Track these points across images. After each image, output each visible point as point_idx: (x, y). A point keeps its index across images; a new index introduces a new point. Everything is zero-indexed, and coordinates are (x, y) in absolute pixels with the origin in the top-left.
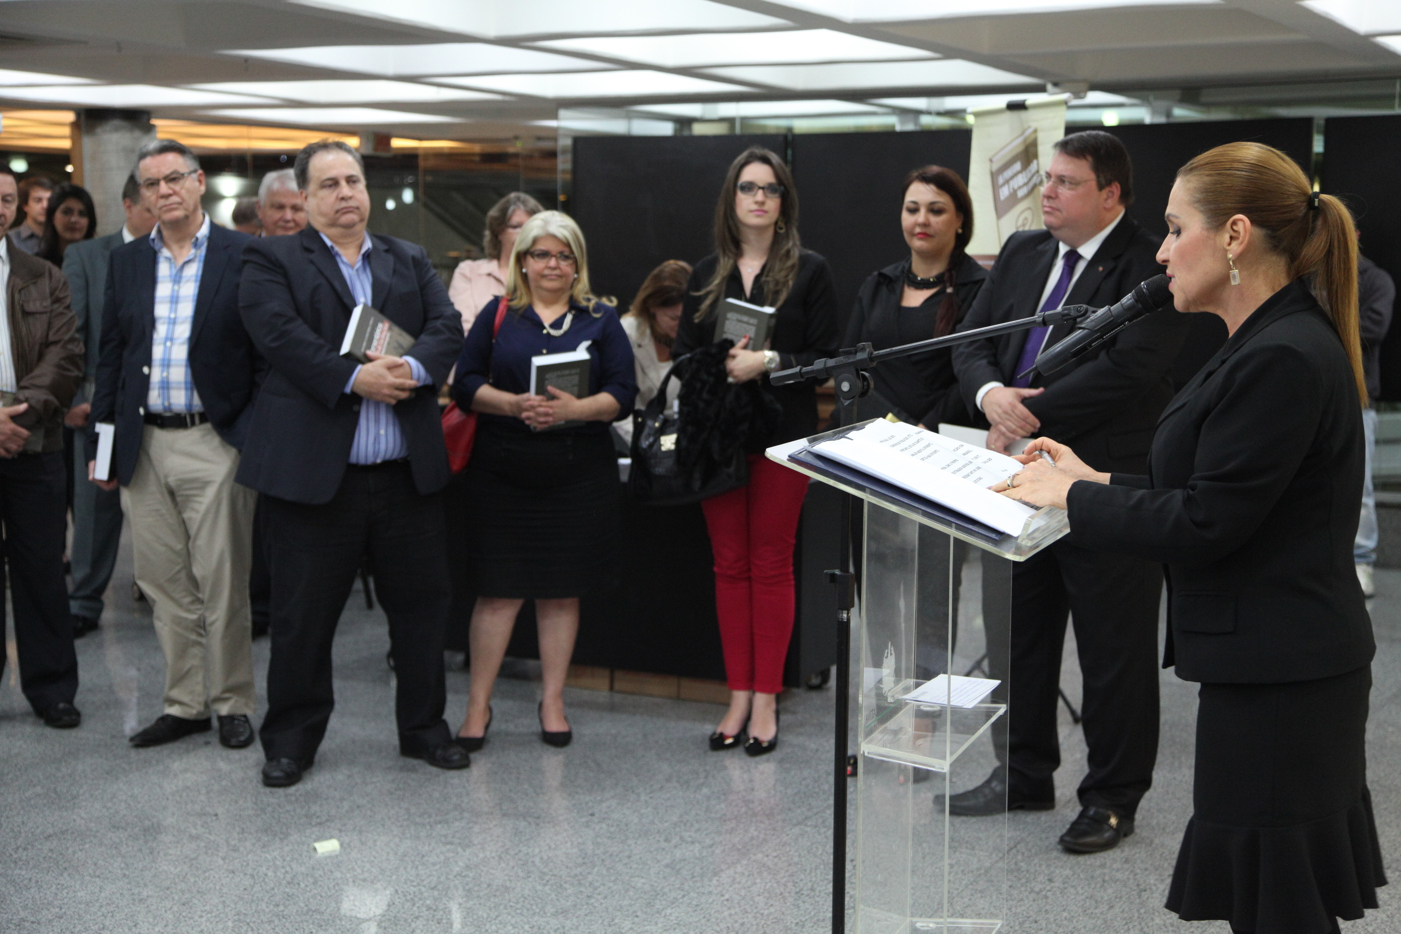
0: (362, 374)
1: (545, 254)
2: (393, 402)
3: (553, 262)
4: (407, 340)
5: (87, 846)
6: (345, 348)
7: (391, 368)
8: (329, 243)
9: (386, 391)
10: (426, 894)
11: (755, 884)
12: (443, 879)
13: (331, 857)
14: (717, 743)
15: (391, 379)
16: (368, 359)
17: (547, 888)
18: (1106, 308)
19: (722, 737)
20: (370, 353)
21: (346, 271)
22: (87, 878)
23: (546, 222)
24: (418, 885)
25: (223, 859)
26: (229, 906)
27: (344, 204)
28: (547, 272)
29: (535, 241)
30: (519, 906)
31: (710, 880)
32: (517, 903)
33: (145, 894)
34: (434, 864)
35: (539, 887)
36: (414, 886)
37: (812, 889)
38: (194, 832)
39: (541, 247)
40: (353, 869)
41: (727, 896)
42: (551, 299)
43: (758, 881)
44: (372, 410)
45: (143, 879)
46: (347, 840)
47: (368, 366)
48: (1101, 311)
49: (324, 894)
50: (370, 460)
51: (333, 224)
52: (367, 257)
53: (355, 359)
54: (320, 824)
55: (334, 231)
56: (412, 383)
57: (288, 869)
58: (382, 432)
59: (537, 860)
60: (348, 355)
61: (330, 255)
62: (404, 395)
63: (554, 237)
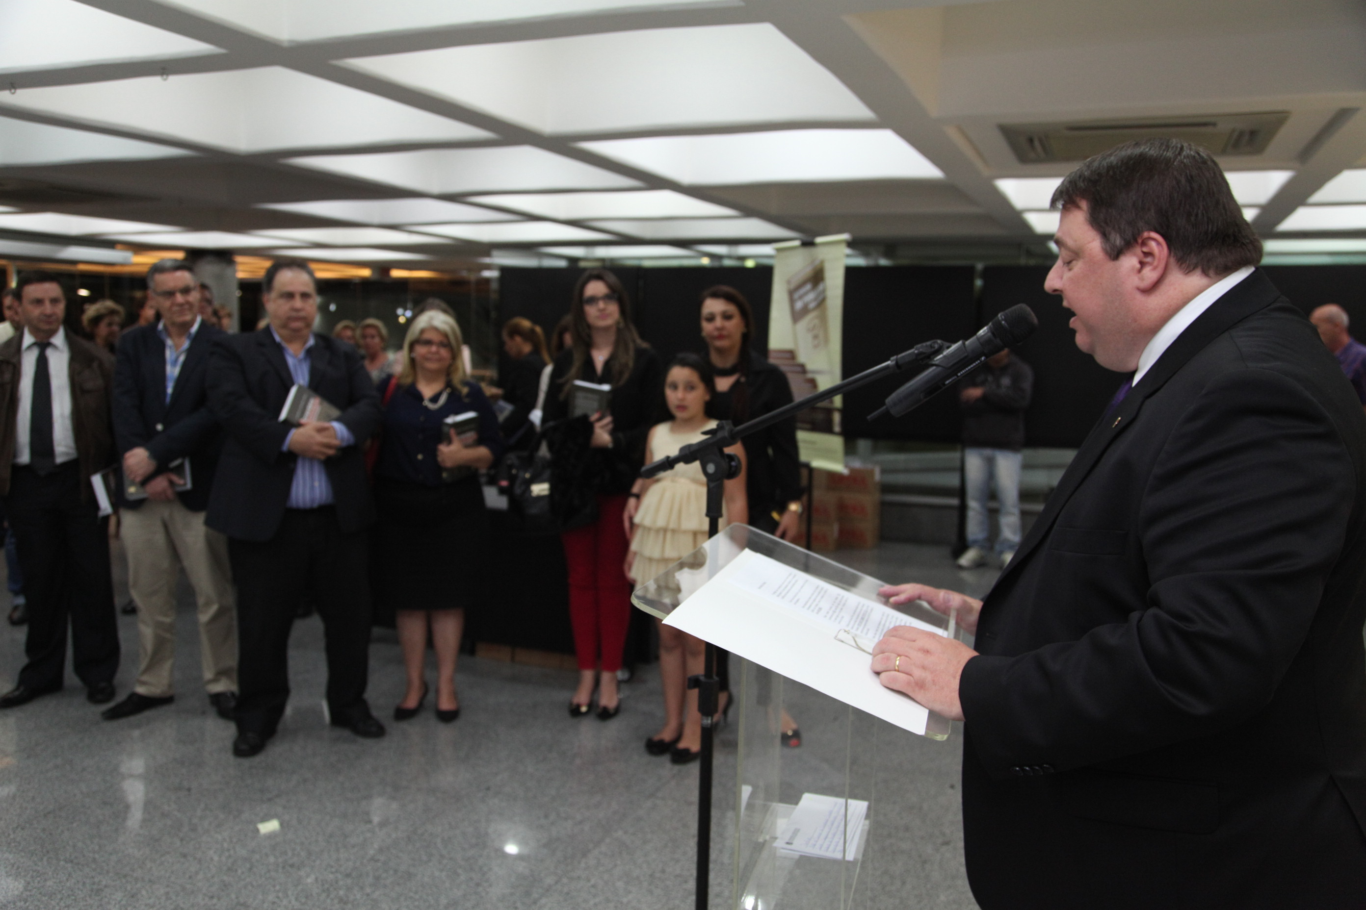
0: (294, 436)
1: (429, 343)
2: (322, 457)
3: (434, 349)
4: (335, 412)
5: (75, 825)
6: (283, 415)
7: (320, 430)
8: (278, 338)
9: (316, 448)
10: (341, 883)
11: (616, 866)
12: (358, 864)
13: (271, 836)
14: (575, 711)
15: (320, 438)
16: (299, 425)
17: (444, 873)
18: (960, 343)
19: (578, 706)
20: (304, 420)
21: (291, 361)
22: (62, 863)
23: (431, 318)
24: (337, 872)
25: (182, 840)
26: (171, 899)
27: (294, 314)
28: (430, 356)
29: (422, 331)
30: (417, 897)
31: (579, 863)
32: (416, 893)
33: (104, 883)
34: (353, 846)
35: (437, 874)
36: (332, 873)
37: (663, 871)
38: (166, 808)
39: (427, 336)
40: (285, 853)
41: (593, 882)
42: (432, 376)
43: (619, 862)
44: (307, 465)
45: (108, 865)
46: (287, 817)
47: (301, 430)
48: (954, 347)
49: (254, 883)
50: (308, 505)
51: (285, 326)
52: (309, 352)
53: (289, 425)
54: (270, 800)
55: (285, 332)
56: (336, 442)
57: (232, 852)
58: (317, 484)
59: (439, 841)
60: (286, 421)
61: (279, 350)
62: (331, 452)
63: (435, 329)
